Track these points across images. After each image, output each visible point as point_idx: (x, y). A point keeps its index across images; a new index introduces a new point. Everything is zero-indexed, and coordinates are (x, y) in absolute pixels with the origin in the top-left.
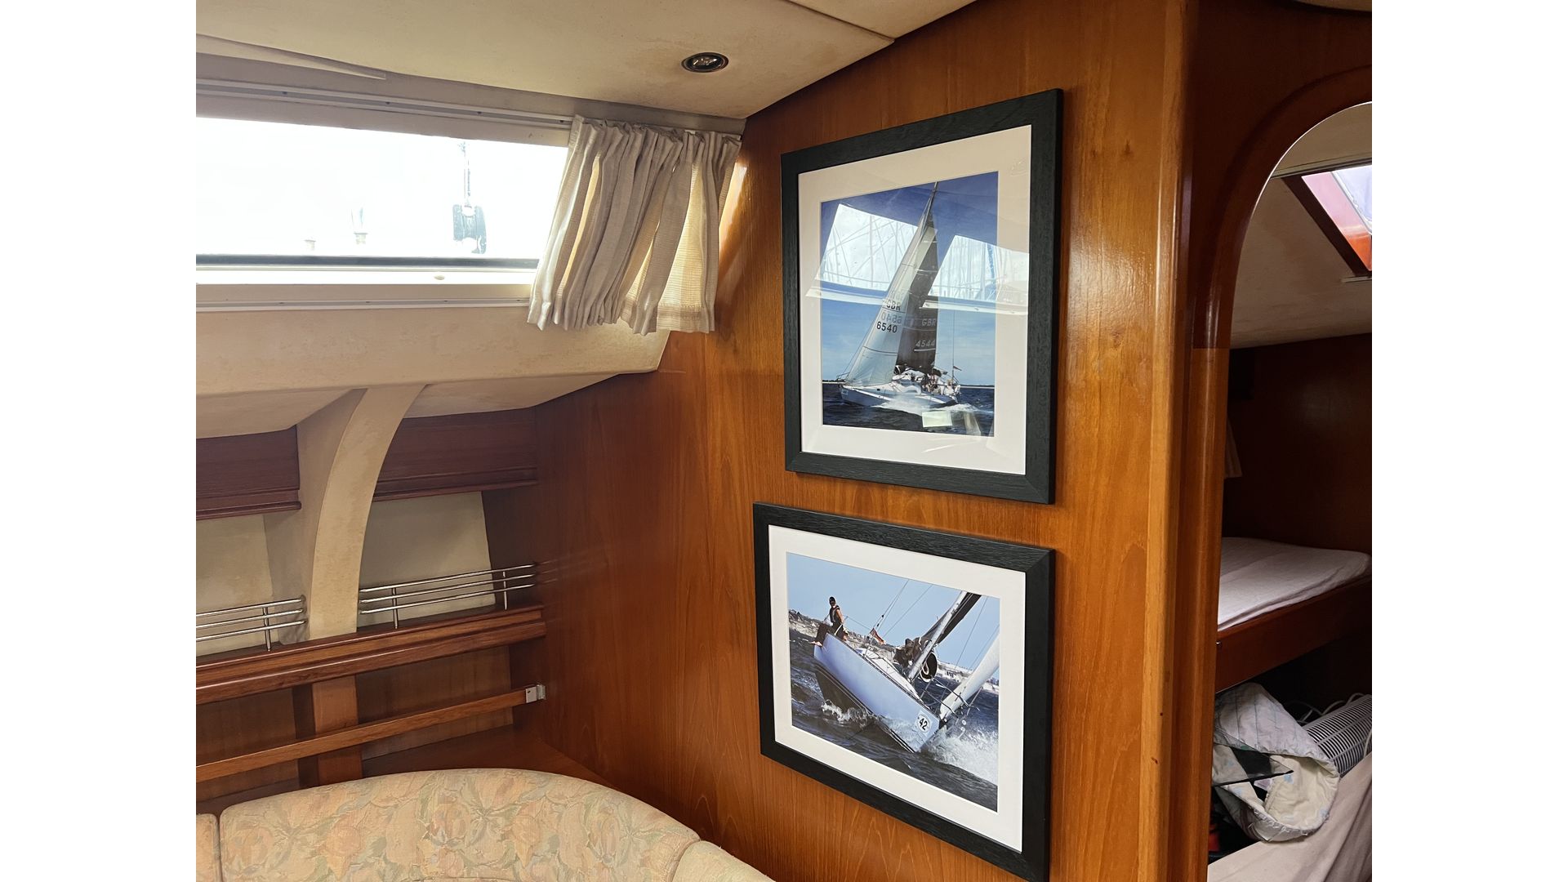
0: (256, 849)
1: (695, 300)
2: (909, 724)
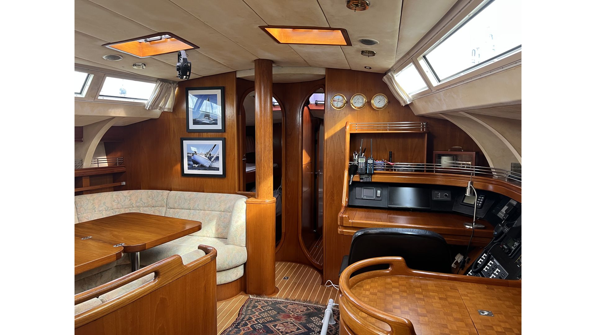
0: (82, 202)
1: (170, 107)
2: (207, 163)
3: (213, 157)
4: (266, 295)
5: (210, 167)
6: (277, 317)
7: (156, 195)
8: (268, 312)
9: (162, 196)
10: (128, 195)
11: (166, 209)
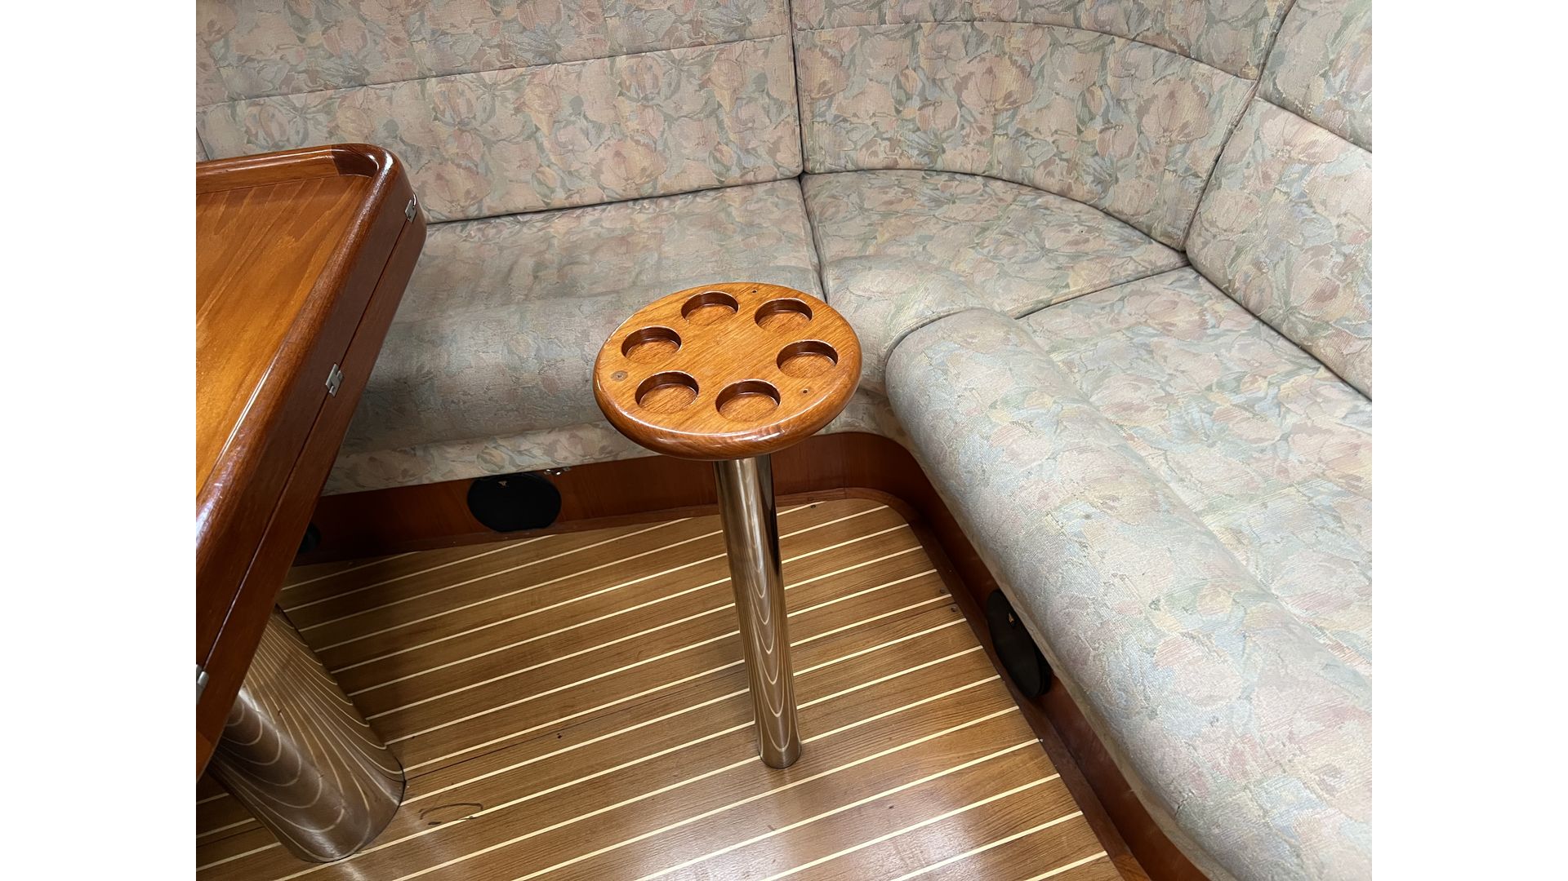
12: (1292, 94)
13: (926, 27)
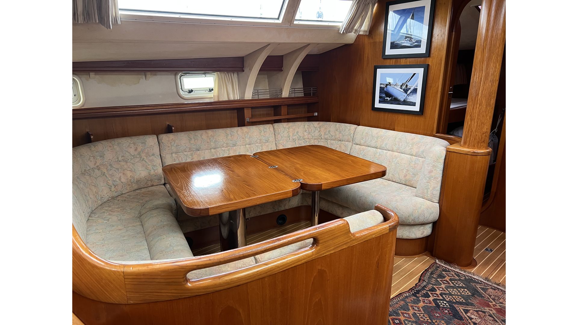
1: (366, 29)
2: (401, 96)
3: (410, 89)
4: (458, 265)
5: (404, 101)
6: (471, 300)
7: (343, 129)
8: (459, 289)
9: (349, 130)
10: (318, 126)
11: (352, 144)
12: (358, 143)
13: (297, 140)
